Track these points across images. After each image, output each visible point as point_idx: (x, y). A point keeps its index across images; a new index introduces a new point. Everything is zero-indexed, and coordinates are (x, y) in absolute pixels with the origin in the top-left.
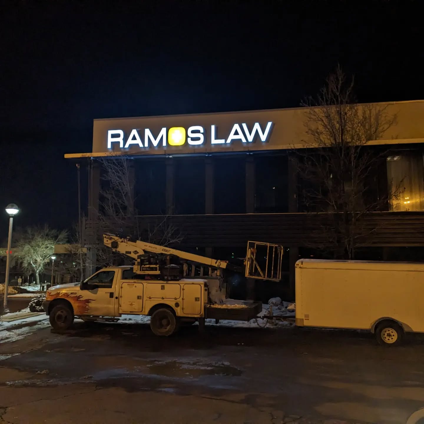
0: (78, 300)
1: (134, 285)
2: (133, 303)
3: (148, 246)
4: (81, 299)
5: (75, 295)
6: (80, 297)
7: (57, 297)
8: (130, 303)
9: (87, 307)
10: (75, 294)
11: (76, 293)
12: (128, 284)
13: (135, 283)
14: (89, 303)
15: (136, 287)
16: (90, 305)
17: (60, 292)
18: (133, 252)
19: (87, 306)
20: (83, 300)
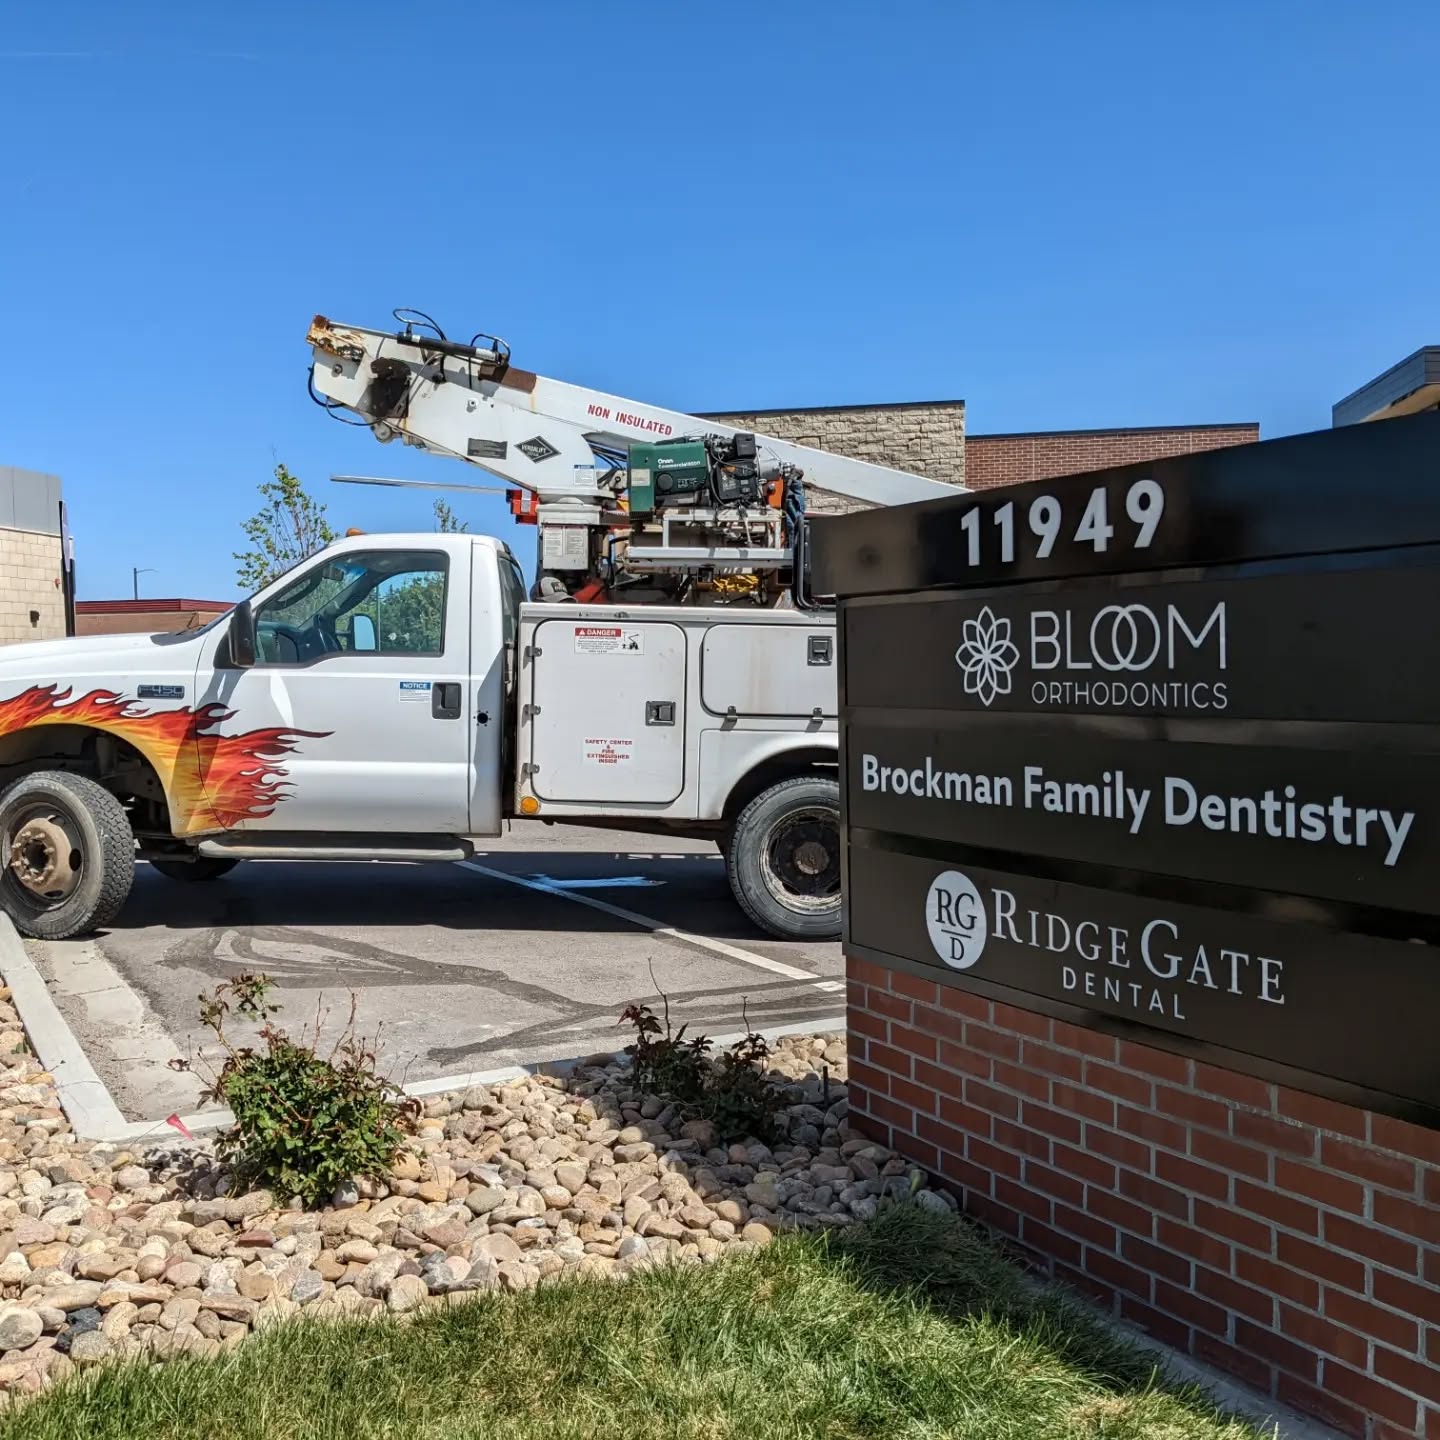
0: (199, 737)
1: (618, 633)
2: (619, 750)
3: (613, 415)
4: (226, 729)
5: (174, 705)
6: (214, 713)
7: (28, 717)
8: (599, 749)
9: (267, 779)
10: (171, 696)
11: (177, 692)
12: (578, 631)
13: (621, 618)
14: (284, 750)
15: (634, 646)
16: (290, 764)
17: (54, 687)
18: (519, 446)
19: (266, 771)
20: (235, 737)
